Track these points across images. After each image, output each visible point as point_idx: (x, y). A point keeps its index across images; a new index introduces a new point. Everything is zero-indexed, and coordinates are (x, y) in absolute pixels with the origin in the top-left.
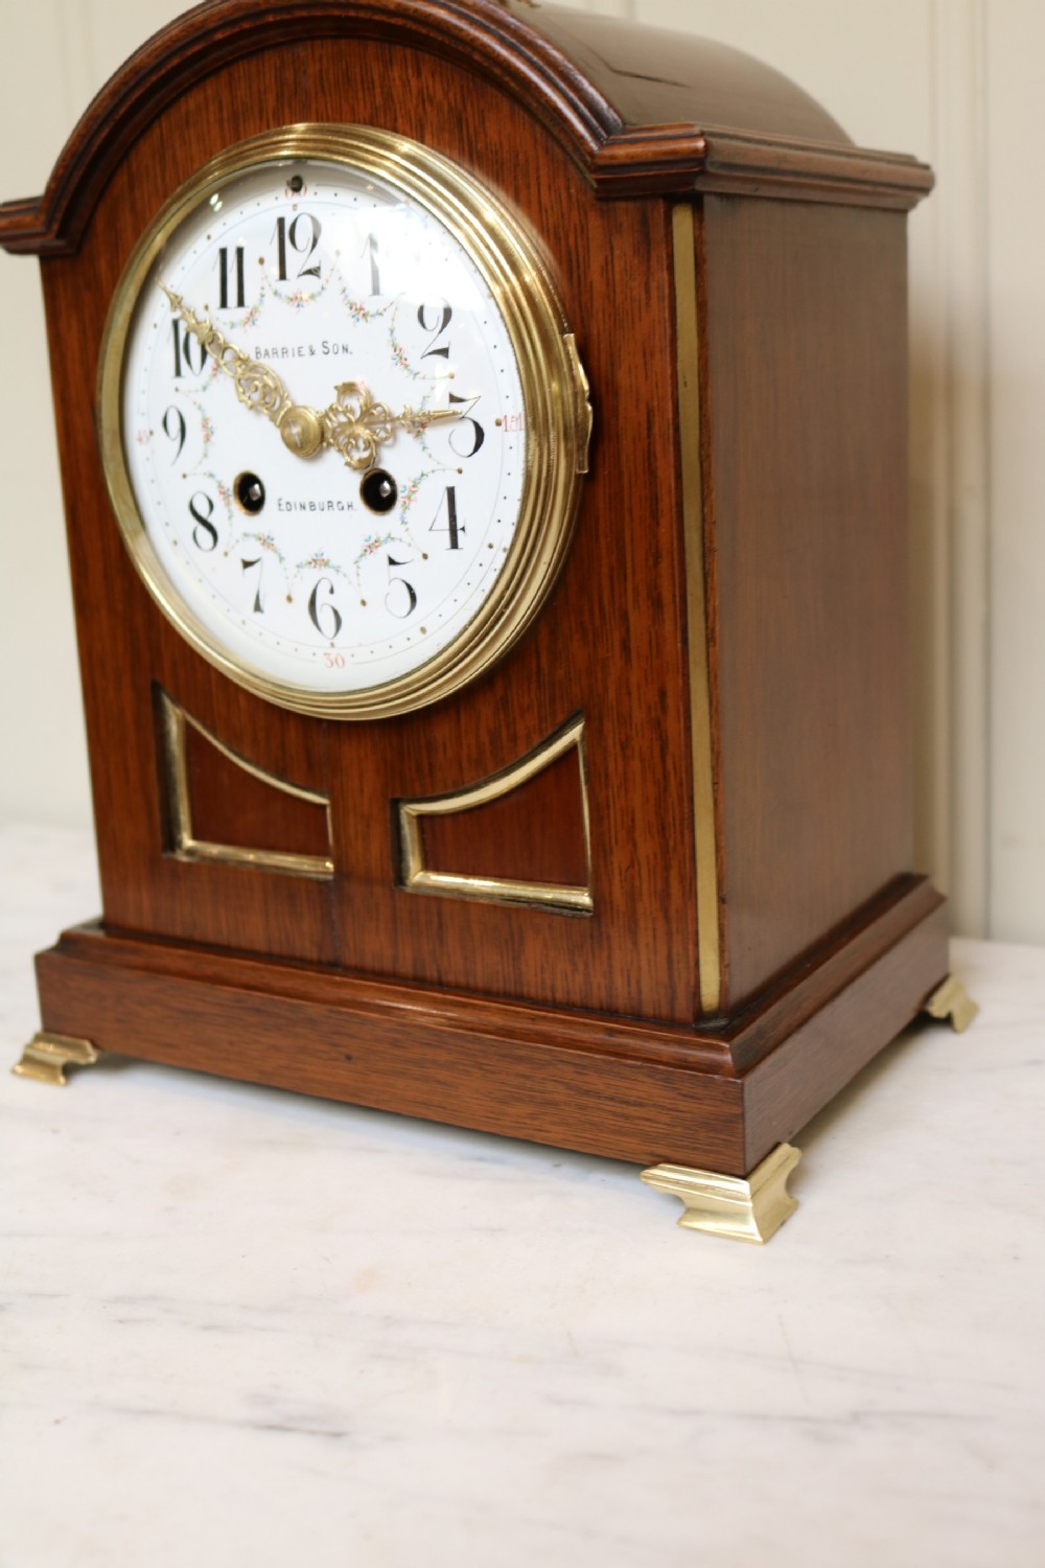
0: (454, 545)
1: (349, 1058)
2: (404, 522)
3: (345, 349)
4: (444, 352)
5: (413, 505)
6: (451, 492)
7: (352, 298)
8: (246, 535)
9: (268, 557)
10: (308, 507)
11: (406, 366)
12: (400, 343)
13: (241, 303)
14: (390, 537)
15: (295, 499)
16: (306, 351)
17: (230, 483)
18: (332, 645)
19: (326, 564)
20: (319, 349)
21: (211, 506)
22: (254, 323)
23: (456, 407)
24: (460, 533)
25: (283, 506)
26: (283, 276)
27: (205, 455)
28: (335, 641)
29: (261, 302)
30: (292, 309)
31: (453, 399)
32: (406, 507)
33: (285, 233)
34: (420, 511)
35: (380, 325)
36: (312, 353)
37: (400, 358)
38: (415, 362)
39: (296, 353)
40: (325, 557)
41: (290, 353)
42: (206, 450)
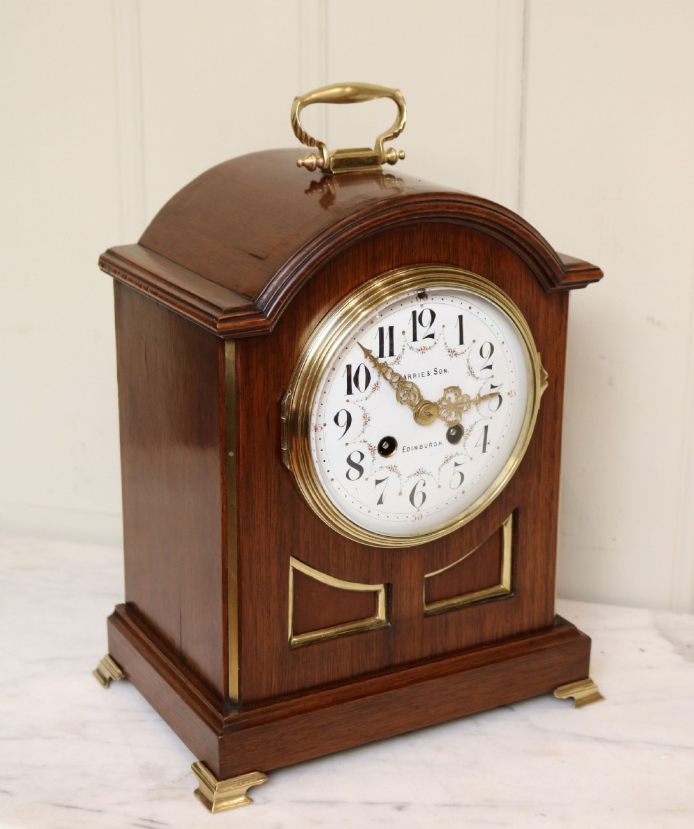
0: (484, 451)
1: (417, 707)
2: (464, 446)
3: (445, 371)
4: (490, 367)
5: (469, 437)
6: (486, 428)
7: (450, 347)
8: (381, 468)
9: (393, 475)
10: (419, 447)
11: (474, 375)
12: (471, 365)
13: (391, 354)
14: (457, 454)
15: (412, 445)
16: (426, 374)
17: (376, 444)
18: (419, 510)
19: (424, 472)
20: (432, 372)
21: (362, 456)
22: (398, 363)
23: (494, 391)
24: (487, 445)
25: (406, 450)
26: (415, 339)
27: (363, 432)
28: (421, 508)
29: (403, 352)
30: (419, 354)
31: (493, 387)
32: (466, 438)
33: (416, 319)
34: (472, 439)
35: (463, 358)
36: (429, 374)
37: (471, 372)
38: (477, 373)
39: (421, 375)
40: (424, 470)
41: (417, 376)
42: (364, 429)
